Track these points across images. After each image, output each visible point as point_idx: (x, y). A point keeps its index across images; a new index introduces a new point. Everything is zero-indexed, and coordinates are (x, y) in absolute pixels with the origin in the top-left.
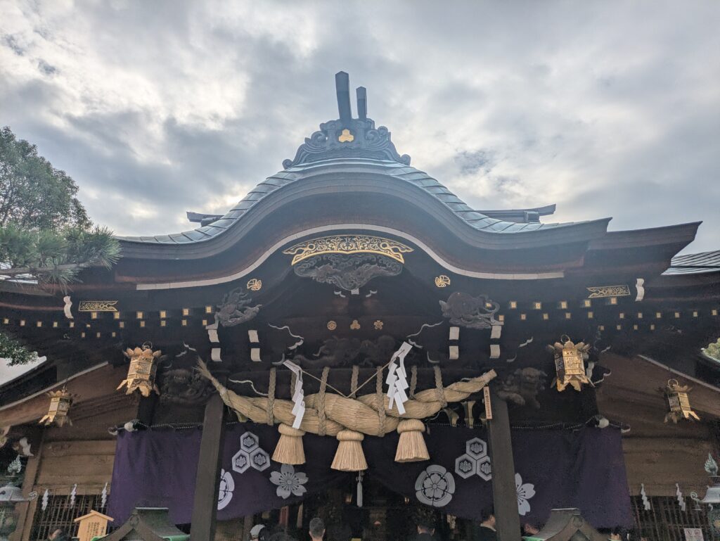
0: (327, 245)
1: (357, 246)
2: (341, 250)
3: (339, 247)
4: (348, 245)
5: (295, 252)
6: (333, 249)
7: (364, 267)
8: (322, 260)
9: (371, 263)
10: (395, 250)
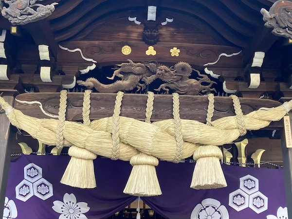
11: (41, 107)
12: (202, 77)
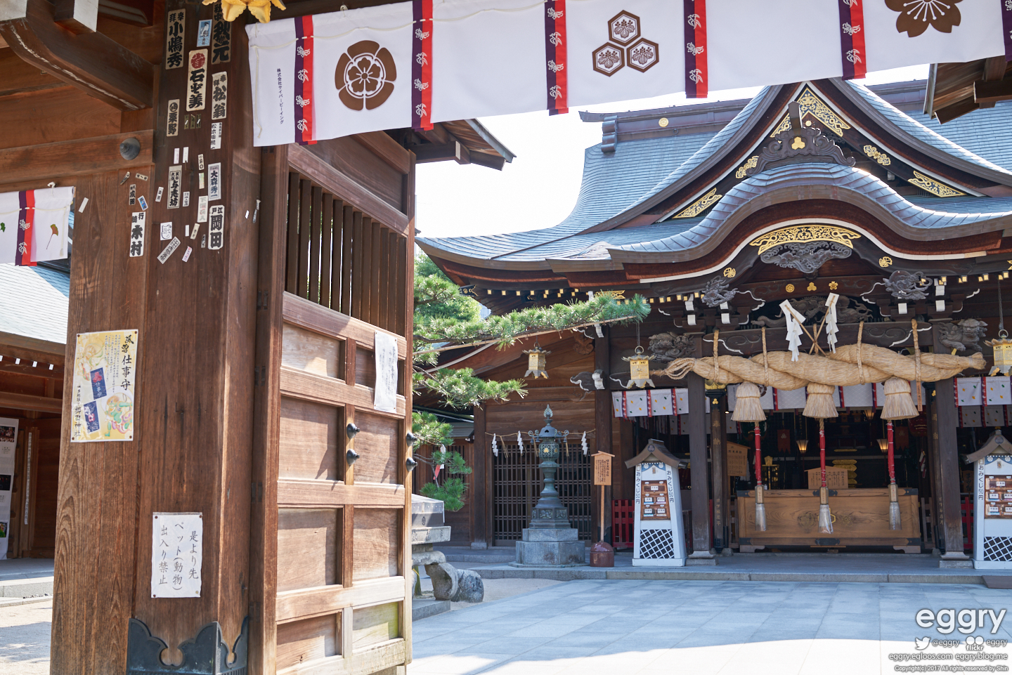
0: (787, 236)
1: (812, 236)
2: (799, 239)
3: (797, 237)
4: (804, 234)
5: (761, 243)
6: (791, 239)
7: (818, 253)
8: (783, 249)
9: (825, 249)
10: (845, 237)
11: (724, 344)
12: (859, 306)
